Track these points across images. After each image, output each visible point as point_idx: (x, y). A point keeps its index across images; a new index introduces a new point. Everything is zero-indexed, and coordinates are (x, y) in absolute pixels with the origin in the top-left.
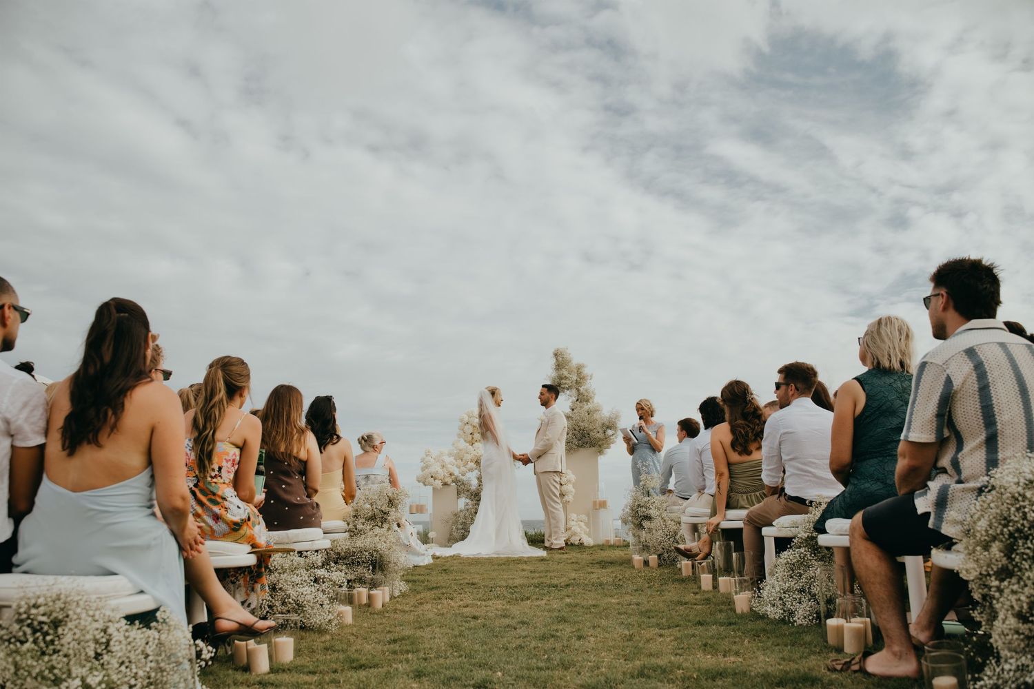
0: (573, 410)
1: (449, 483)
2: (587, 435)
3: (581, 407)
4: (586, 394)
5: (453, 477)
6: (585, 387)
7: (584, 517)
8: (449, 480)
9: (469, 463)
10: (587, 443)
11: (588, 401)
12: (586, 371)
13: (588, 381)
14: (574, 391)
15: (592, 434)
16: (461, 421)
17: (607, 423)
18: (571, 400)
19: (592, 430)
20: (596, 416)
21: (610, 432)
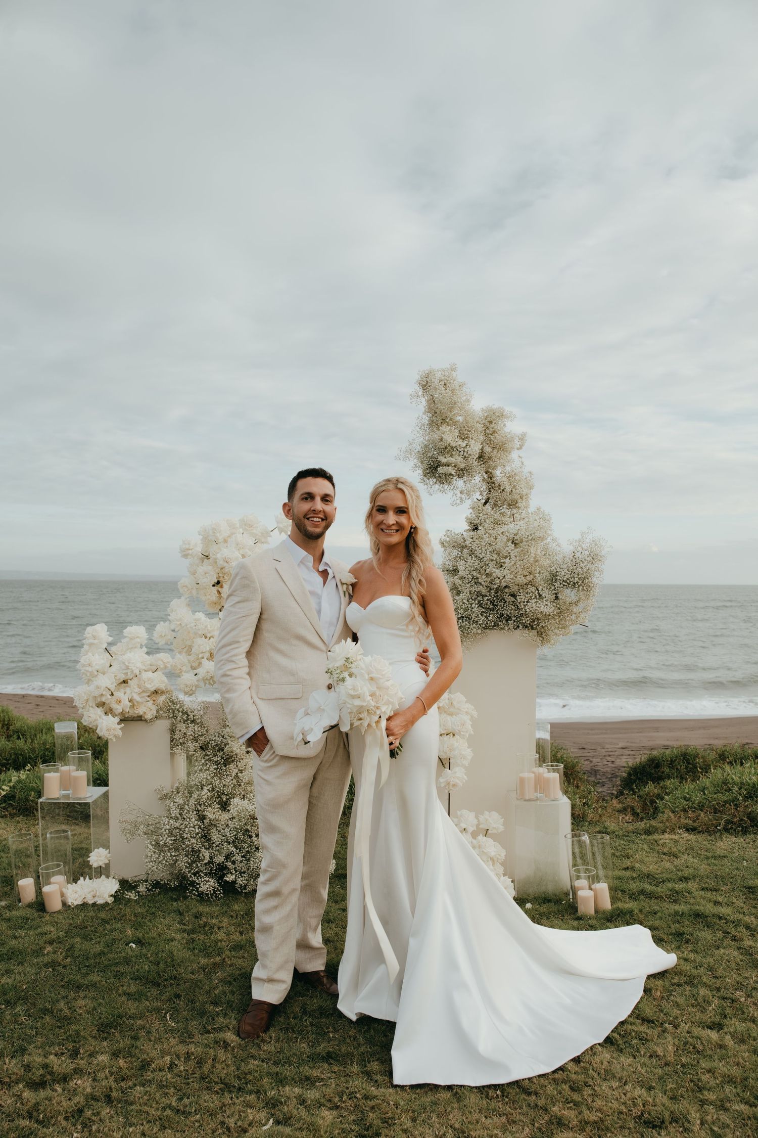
0: (476, 528)
1: (149, 716)
2: (509, 599)
3: (496, 523)
4: (508, 489)
5: (161, 699)
6: (508, 469)
7: (494, 821)
8: (148, 709)
9: (204, 661)
10: (508, 618)
11: (513, 504)
12: (511, 427)
13: (514, 455)
14: (477, 479)
15: (521, 598)
16: (185, 556)
17: (563, 574)
18: (468, 503)
19: (522, 586)
20: (535, 551)
21: (568, 595)
